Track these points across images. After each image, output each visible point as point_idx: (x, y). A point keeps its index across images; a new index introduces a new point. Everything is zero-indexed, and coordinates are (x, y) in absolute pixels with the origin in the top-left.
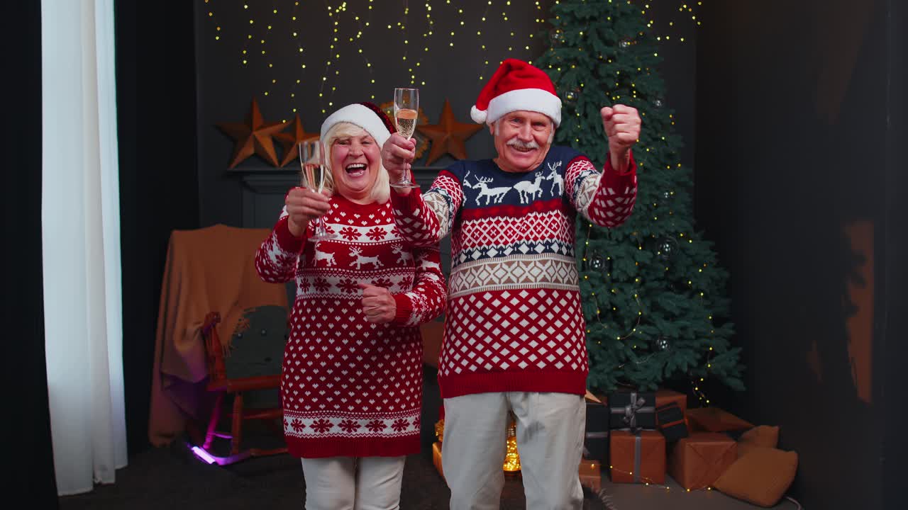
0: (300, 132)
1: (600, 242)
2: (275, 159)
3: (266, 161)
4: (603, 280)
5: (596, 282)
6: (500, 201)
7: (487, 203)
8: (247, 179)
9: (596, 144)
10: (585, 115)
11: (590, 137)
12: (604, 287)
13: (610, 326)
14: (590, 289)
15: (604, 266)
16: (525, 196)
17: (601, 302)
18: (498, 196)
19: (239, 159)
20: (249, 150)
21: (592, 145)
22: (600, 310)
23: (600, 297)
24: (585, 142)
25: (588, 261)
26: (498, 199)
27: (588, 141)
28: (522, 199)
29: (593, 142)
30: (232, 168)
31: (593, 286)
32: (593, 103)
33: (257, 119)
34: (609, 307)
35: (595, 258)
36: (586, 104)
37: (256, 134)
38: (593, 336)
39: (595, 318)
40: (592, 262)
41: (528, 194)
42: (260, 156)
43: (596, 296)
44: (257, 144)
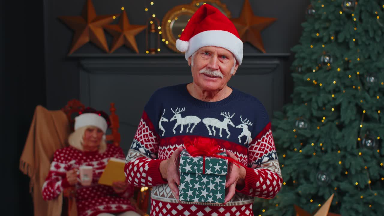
0: (126, 24)
1: (371, 125)
2: (106, 46)
3: (99, 48)
4: (373, 156)
5: (368, 159)
6: (191, 132)
7: (181, 132)
8: (83, 62)
9: (369, 44)
10: (361, 20)
11: (364, 39)
12: (374, 162)
13: (379, 194)
14: (363, 164)
15: (374, 145)
16: (213, 129)
17: (372, 174)
18: (189, 126)
19: (76, 46)
20: (85, 39)
21: (366, 45)
22: (371, 180)
23: (371, 170)
24: (360, 43)
25: (361, 140)
26: (190, 129)
27: (363, 42)
28: (210, 131)
29: (367, 43)
30: (71, 54)
31: (365, 161)
32: (367, 11)
33: (92, 14)
34: (378, 178)
35: (367, 138)
36: (361, 12)
37: (91, 26)
38: (365, 201)
39: (367, 186)
40: (365, 142)
41: (216, 128)
42: (93, 44)
43: (368, 169)
44: (92, 34)
